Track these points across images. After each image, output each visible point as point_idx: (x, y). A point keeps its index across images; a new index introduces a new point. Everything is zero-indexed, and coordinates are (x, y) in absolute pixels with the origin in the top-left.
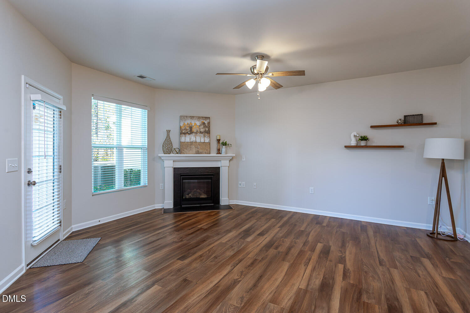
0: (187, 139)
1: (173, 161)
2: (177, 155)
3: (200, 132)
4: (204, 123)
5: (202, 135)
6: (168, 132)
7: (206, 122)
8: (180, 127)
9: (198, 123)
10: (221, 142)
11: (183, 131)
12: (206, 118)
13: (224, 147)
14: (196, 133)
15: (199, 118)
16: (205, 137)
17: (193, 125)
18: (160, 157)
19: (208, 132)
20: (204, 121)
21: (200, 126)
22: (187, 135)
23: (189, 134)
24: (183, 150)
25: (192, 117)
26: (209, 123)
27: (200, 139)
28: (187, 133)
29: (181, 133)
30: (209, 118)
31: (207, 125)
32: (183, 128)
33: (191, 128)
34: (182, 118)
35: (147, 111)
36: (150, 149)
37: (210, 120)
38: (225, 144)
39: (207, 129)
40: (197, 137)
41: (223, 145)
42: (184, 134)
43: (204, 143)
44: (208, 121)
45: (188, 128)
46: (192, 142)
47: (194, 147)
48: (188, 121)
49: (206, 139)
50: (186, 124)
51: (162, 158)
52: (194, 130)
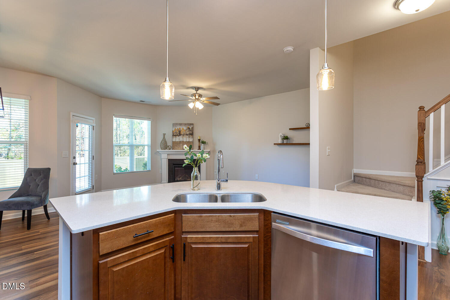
0: (178, 139)
1: (168, 154)
2: (170, 150)
3: (186, 134)
4: (189, 128)
5: (187, 136)
6: (164, 135)
7: (190, 127)
8: (173, 131)
9: (185, 128)
10: (201, 141)
11: (175, 134)
12: (190, 124)
13: (203, 144)
14: (184, 135)
15: (185, 124)
16: (189, 137)
17: (181, 130)
18: (158, 152)
19: (192, 134)
20: (189, 127)
21: (186, 130)
22: (177, 137)
23: (178, 136)
24: (174, 147)
25: (181, 124)
26: (193, 128)
27: (186, 139)
28: (177, 135)
29: (173, 135)
30: (193, 124)
31: (191, 129)
32: (174, 132)
33: (180, 132)
34: (174, 125)
35: (150, 121)
36: (153, 146)
37: (193, 126)
38: (204, 143)
39: (191, 132)
40: (184, 138)
41: (203, 143)
42: (175, 136)
43: (189, 142)
44: (192, 126)
45: (178, 132)
46: (181, 141)
47: (182, 145)
48: (178, 127)
49: (190, 139)
50: (177, 129)
51: (160, 152)
52: (182, 133)
